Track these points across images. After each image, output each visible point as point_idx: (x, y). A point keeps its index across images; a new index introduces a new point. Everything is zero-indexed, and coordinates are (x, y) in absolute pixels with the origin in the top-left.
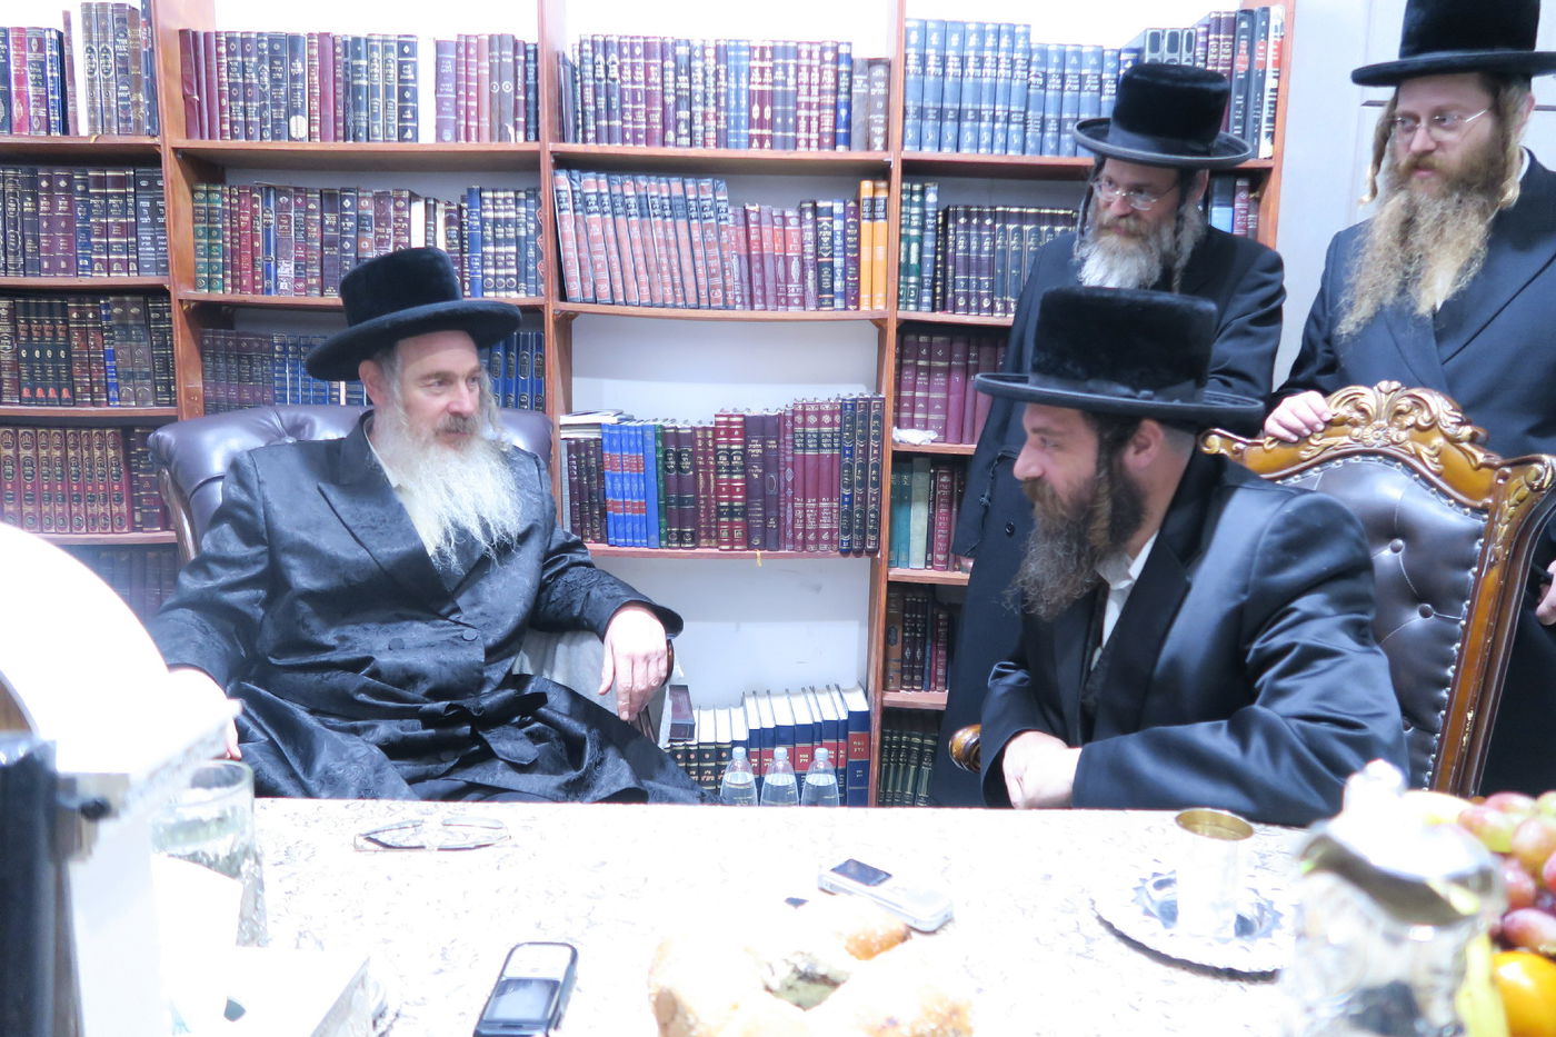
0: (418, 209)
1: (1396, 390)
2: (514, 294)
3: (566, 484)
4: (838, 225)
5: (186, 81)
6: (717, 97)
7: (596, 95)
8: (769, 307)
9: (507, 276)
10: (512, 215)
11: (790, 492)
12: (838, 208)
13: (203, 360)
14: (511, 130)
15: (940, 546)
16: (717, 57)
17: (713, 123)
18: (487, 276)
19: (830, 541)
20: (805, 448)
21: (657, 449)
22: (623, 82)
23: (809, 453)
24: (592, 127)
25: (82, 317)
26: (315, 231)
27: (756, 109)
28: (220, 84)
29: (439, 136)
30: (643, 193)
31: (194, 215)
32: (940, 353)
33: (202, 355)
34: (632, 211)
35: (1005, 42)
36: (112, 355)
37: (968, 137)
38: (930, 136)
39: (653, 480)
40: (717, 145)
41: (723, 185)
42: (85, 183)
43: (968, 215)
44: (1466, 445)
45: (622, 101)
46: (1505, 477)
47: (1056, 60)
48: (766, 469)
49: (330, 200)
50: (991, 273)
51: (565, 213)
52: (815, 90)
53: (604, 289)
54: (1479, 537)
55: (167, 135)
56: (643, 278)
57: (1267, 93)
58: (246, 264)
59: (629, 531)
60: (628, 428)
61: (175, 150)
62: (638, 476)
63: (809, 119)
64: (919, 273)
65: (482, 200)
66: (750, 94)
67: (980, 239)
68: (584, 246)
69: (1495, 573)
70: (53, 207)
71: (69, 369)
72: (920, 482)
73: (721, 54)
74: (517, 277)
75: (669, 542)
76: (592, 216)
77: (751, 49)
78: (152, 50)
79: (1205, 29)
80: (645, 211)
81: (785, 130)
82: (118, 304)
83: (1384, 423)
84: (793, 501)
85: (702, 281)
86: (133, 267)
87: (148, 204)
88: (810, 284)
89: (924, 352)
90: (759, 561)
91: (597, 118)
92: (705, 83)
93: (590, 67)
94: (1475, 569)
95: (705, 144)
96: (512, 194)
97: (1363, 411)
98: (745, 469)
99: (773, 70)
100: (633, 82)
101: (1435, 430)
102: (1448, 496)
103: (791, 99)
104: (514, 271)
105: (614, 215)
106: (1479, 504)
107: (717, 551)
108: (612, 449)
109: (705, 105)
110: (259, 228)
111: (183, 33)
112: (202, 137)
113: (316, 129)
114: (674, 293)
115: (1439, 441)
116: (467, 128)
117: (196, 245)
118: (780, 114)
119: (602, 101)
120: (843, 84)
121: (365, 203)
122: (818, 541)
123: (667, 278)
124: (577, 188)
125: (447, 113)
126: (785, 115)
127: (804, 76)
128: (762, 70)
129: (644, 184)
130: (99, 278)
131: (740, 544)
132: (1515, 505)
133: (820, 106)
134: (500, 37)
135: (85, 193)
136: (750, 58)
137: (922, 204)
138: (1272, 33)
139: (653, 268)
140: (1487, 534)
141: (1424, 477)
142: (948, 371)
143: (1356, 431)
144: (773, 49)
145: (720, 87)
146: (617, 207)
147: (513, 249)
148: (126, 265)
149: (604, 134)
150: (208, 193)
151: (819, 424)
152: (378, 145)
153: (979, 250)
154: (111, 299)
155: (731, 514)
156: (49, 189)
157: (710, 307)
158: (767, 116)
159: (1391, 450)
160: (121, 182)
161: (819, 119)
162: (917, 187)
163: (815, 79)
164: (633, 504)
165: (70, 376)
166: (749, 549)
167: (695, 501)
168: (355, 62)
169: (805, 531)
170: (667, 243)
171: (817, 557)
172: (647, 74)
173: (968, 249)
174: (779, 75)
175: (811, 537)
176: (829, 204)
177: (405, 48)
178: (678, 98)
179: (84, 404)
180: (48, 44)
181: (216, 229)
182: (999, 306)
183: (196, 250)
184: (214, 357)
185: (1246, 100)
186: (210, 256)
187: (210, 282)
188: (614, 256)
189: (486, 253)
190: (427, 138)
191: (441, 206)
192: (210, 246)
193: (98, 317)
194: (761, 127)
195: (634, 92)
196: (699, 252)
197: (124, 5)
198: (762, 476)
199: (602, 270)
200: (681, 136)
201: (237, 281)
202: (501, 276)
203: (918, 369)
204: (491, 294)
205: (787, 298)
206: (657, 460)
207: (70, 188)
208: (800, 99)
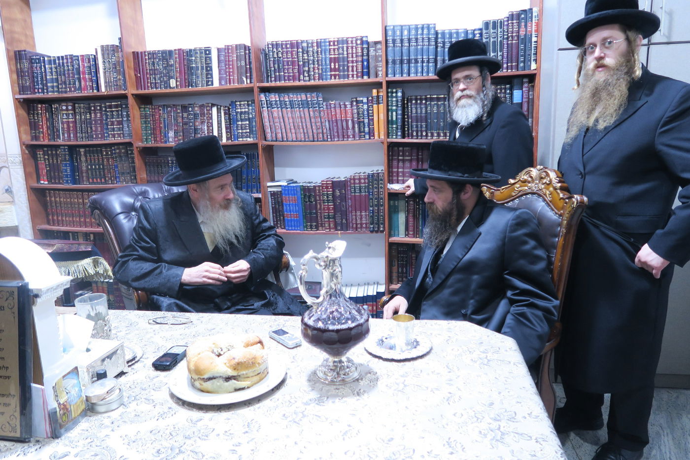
0: (215, 110)
1: (542, 169)
2: (249, 139)
3: (271, 208)
4: (365, 107)
5: (135, 70)
6: (318, 61)
7: (274, 64)
8: (340, 139)
9: (246, 132)
10: (247, 110)
11: (350, 209)
12: (365, 100)
13: (146, 167)
14: (245, 79)
15: (411, 228)
16: (317, 46)
17: (317, 71)
18: (239, 133)
19: (366, 227)
20: (355, 192)
21: (301, 194)
22: (283, 58)
23: (356, 194)
24: (273, 76)
25: (107, 154)
26: (180, 120)
27: (333, 64)
28: (147, 70)
29: (220, 83)
30: (291, 99)
31: (141, 116)
32: (407, 154)
33: (146, 165)
34: (288, 107)
35: (425, 31)
36: (116, 167)
37: (413, 70)
38: (398, 71)
39: (301, 205)
40: (319, 79)
41: (320, 95)
42: (105, 107)
43: (416, 100)
44: (558, 191)
45: (284, 65)
46: (566, 203)
47: (448, 36)
48: (342, 201)
49: (185, 108)
50: (426, 121)
51: (264, 109)
52: (354, 55)
53: (279, 135)
54: (559, 225)
55: (129, 90)
56: (293, 131)
57: (533, 43)
58: (158, 133)
59: (293, 224)
60: (291, 187)
61: (132, 95)
62: (295, 204)
63: (353, 67)
64: (396, 124)
65: (236, 105)
66: (331, 58)
67: (421, 109)
68: (272, 120)
69: (562, 239)
70: (96, 116)
71: (104, 172)
72: (402, 204)
73: (319, 44)
74: (249, 132)
75: (307, 228)
76: (274, 109)
77: (330, 42)
78: (123, 60)
79: (507, 19)
80: (293, 106)
81: (344, 72)
82: (118, 149)
83: (538, 182)
84: (352, 212)
85: (315, 131)
86: (122, 135)
87: (125, 113)
88: (357, 129)
89: (401, 154)
90: (339, 235)
91: (275, 72)
92: (313, 56)
93: (271, 54)
94: (558, 238)
95: (314, 79)
96: (246, 102)
97: (531, 177)
98: (334, 201)
99: (338, 49)
100: (287, 58)
101: (551, 185)
102: (553, 210)
103: (346, 59)
104: (248, 131)
105: (282, 108)
106: (560, 213)
107: (325, 232)
108: (285, 195)
109: (314, 64)
110: (162, 120)
111: (133, 52)
112: (142, 90)
113: (178, 83)
114: (305, 136)
115: (551, 189)
116: (230, 79)
117: (141, 127)
118: (342, 66)
119: (276, 66)
120: (365, 52)
121: (196, 109)
122: (361, 227)
123: (302, 130)
124: (268, 99)
125: (222, 74)
126: (344, 66)
127: (350, 51)
128: (334, 50)
129: (292, 96)
130: (111, 140)
131: (332, 229)
132: (568, 214)
133: (357, 62)
134: (240, 45)
135: (106, 111)
136: (330, 45)
137: (396, 97)
138: (534, 19)
139: (296, 127)
140: (561, 224)
141: (547, 203)
142: (411, 161)
143: (530, 185)
144: (338, 41)
145: (319, 57)
146: (282, 105)
147: (248, 122)
148: (119, 135)
149: (278, 78)
150: (144, 108)
151: (360, 183)
152: (200, 88)
153: (421, 113)
154: (116, 147)
155: (329, 218)
156: (94, 110)
157: (318, 141)
158: (337, 67)
159: (539, 192)
160: (116, 106)
161: (356, 66)
162: (394, 90)
163: (354, 52)
164: (294, 215)
165: (104, 175)
166: (336, 231)
167: (316, 213)
168: (191, 58)
169: (356, 224)
170: (301, 117)
171: (361, 233)
172: (292, 55)
173: (417, 113)
174: (341, 51)
175: (359, 226)
176: (361, 99)
177: (207, 51)
178: (304, 63)
179: (109, 184)
180: (91, 60)
181: (148, 121)
182: (429, 134)
183: (142, 129)
184: (149, 165)
185: (525, 46)
186: (146, 131)
187: (146, 139)
188: (282, 124)
189: (239, 125)
190: (216, 84)
191: (222, 108)
192: (146, 127)
193: (112, 154)
194: (335, 71)
195: (288, 62)
196: (313, 120)
197: (114, 45)
198: (340, 203)
199: (278, 129)
200: (306, 77)
201: (155, 139)
202: (244, 133)
203: (399, 160)
204: (241, 139)
205: (348, 135)
206: (302, 198)
207: (101, 109)
208: (349, 59)
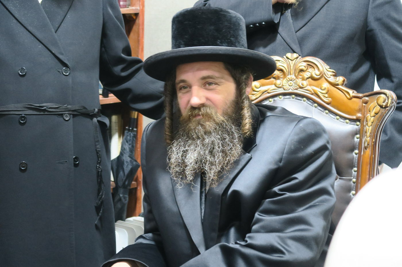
1: (297, 58)
44: (340, 87)
46: (366, 103)
54: (357, 134)
69: (369, 151)
83: (293, 77)
94: (357, 151)
97: (281, 70)
101: (323, 79)
102: (336, 114)
106: (354, 117)
115: (326, 85)
132: (374, 116)
140: (360, 132)
141: (320, 105)
143: (278, 82)
159: (299, 91)
